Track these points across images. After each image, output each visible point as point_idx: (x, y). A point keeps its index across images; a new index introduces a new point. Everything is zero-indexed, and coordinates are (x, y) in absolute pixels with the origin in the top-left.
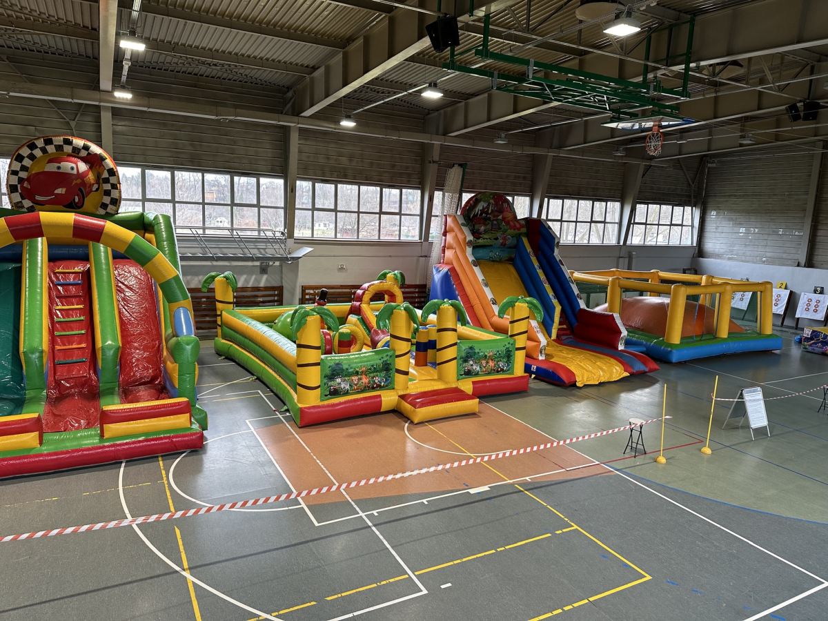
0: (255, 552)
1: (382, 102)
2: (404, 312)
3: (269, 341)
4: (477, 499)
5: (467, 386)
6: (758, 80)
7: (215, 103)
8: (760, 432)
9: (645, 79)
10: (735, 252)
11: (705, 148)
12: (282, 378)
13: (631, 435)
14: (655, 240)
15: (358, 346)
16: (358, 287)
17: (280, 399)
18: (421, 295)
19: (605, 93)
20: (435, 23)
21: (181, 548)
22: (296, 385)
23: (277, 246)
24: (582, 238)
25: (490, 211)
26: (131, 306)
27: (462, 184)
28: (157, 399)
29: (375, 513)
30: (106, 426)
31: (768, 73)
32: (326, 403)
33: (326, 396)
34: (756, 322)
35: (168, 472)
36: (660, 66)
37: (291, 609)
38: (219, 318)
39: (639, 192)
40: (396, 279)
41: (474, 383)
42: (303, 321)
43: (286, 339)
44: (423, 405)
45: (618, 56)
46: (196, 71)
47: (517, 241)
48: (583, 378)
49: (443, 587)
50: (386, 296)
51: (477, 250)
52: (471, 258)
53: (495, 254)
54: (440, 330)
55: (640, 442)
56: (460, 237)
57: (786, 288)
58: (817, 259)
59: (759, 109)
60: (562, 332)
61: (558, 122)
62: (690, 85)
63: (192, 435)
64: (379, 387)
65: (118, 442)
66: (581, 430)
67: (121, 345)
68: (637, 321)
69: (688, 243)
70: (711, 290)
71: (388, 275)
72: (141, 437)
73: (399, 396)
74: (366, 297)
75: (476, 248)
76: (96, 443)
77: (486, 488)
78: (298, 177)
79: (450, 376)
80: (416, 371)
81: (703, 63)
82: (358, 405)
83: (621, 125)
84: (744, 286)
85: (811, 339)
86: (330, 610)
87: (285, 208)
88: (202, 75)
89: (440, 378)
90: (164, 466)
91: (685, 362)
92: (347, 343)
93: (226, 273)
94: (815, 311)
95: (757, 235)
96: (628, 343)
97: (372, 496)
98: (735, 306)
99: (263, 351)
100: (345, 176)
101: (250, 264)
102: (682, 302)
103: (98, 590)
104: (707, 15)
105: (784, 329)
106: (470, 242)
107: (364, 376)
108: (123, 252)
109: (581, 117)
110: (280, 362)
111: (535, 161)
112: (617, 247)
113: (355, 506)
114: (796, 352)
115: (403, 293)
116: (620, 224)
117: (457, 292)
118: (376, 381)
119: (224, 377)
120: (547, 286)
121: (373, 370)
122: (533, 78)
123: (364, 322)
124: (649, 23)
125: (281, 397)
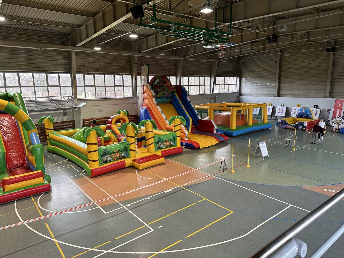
0: (82, 227)
1: (112, 39)
2: (131, 126)
3: (73, 143)
4: (168, 194)
5: (159, 153)
6: (256, 27)
7: (36, 42)
8: (266, 158)
9: (216, 28)
10: (253, 93)
11: (239, 54)
12: (81, 159)
13: (221, 164)
14: (223, 91)
15: (112, 142)
16: (109, 118)
17: (81, 167)
18: (135, 119)
19: (202, 35)
20: (133, 7)
21: (50, 230)
22: (87, 161)
23: (70, 103)
24: (196, 92)
25: (161, 83)
26: (7, 134)
27: (148, 72)
28: (27, 173)
29: (129, 205)
30: (5, 186)
31: (259, 25)
32: (102, 166)
33: (102, 163)
34: (262, 119)
35: (37, 202)
36: (221, 23)
37: (101, 245)
38: (47, 137)
39: (217, 72)
40: (125, 113)
41: (162, 152)
42: (89, 133)
43: (81, 142)
44: (143, 162)
45: (205, 20)
46: (25, 28)
47: (173, 94)
48: (202, 145)
49: (159, 227)
50: (121, 121)
51: (157, 99)
52: (155, 102)
53: (165, 100)
54: (146, 132)
55: (225, 166)
56: (150, 94)
57: (271, 105)
58: (281, 93)
59: (257, 39)
60: (193, 129)
61: (184, 46)
62: (232, 30)
63: (45, 185)
64: (124, 157)
65: (12, 193)
66: (204, 164)
67: (6, 151)
68: (219, 122)
69: (236, 91)
70: (245, 108)
71: (121, 112)
72: (22, 189)
73: (132, 160)
74: (113, 122)
75: (157, 98)
76: (2, 194)
77: (171, 190)
78: (77, 73)
79: (152, 150)
80: (138, 150)
81: (236, 22)
82: (116, 166)
83: (208, 47)
84: (257, 105)
85: (281, 123)
86: (116, 243)
87: (72, 86)
88: (28, 30)
89: (148, 151)
90: (34, 200)
91: (238, 136)
92: (107, 141)
93: (49, 116)
94: (282, 113)
95: (260, 86)
96: (217, 131)
97: (127, 199)
98: (254, 113)
99: (70, 148)
100: (98, 71)
101: (58, 112)
102: (235, 113)
103: (16, 252)
104: (236, 4)
105: (272, 121)
106: (154, 96)
107: (117, 154)
108: (3, 110)
109: (193, 44)
110: (79, 152)
111: (176, 62)
112: (210, 95)
113: (121, 204)
114: (276, 128)
115: (129, 119)
116: (210, 85)
117: (151, 117)
118: (122, 155)
119: (54, 161)
120: (186, 111)
121: (121, 151)
122: (174, 29)
123: (114, 132)
124: (216, 6)
125: (81, 166)
